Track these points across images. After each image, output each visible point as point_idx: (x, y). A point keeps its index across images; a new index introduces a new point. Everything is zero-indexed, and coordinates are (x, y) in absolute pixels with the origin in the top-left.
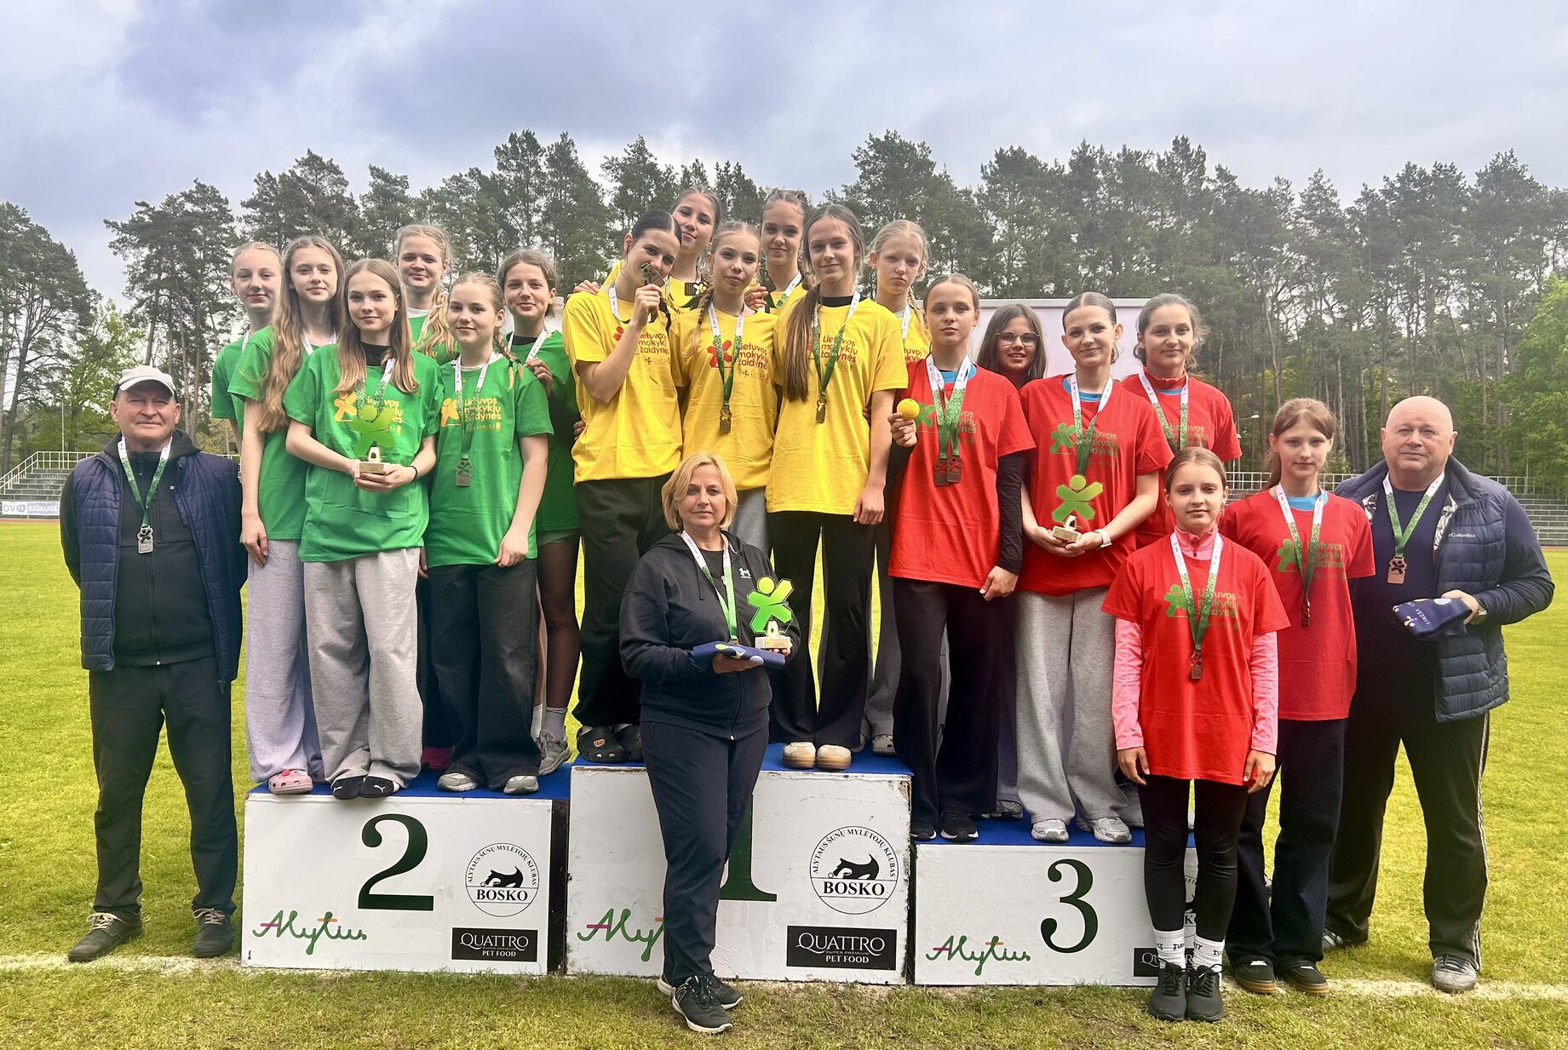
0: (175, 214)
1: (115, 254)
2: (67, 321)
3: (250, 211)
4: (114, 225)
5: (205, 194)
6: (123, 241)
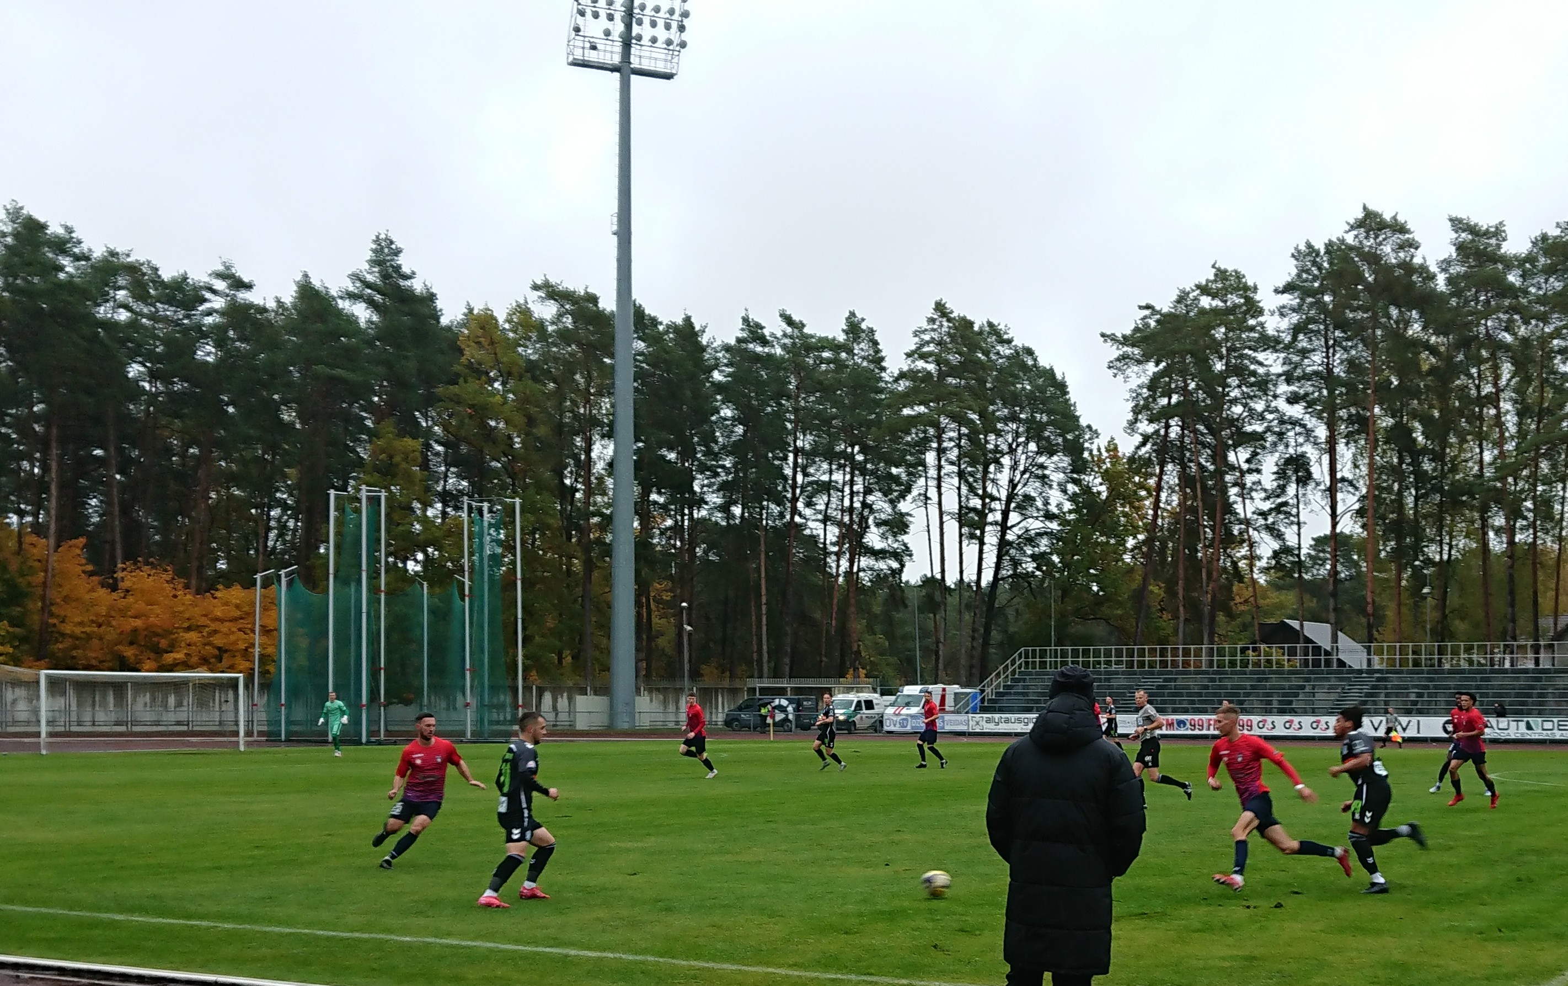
0: (1188, 312)
1: (1115, 376)
2: (1057, 469)
3: (1285, 299)
4: (1115, 338)
5: (1226, 282)
6: (1123, 358)
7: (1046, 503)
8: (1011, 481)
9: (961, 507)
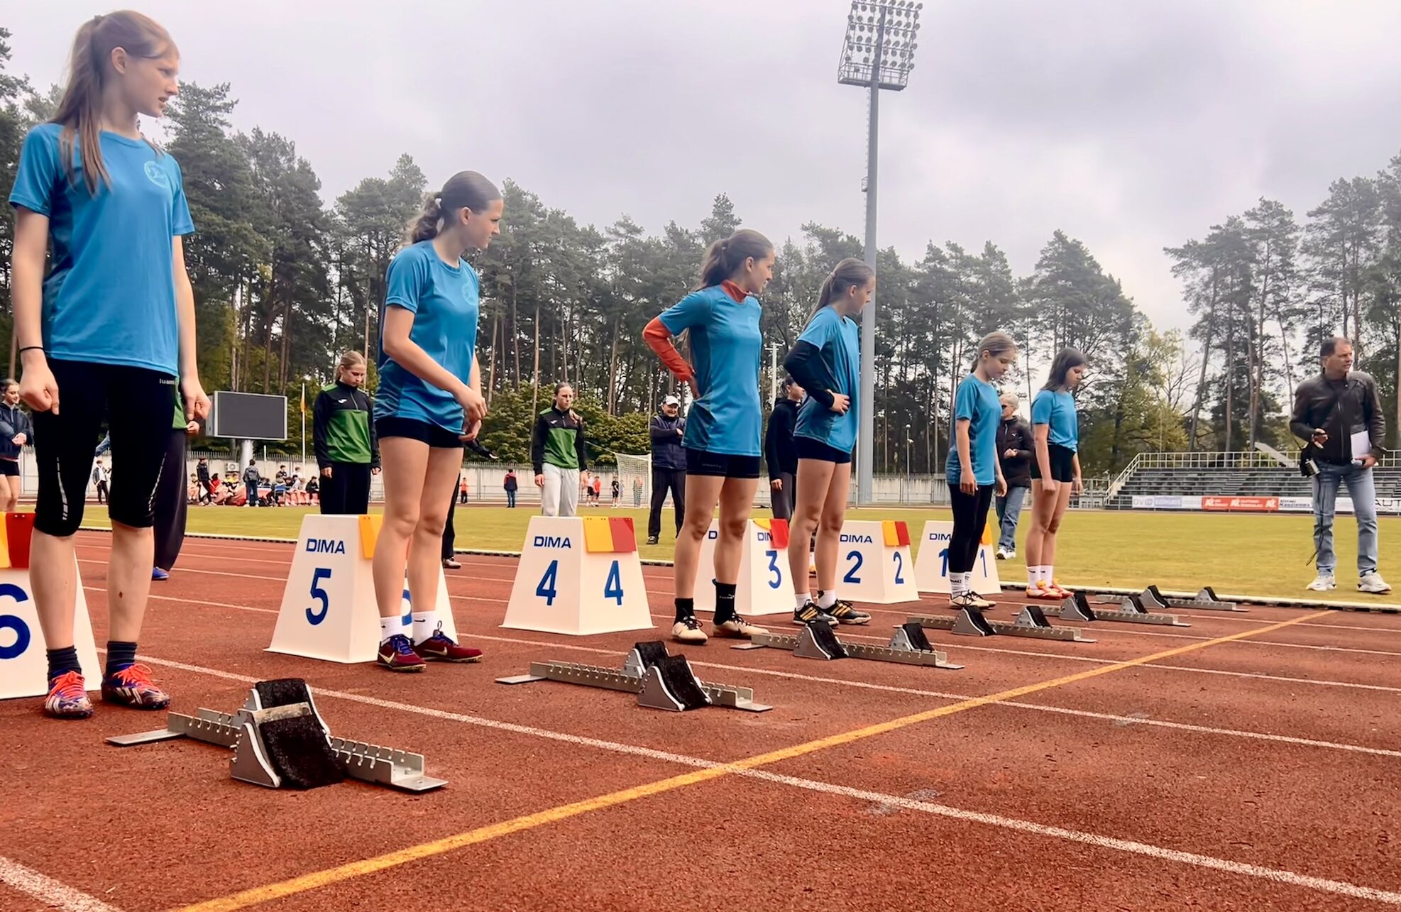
1: (1175, 276)
3: (1313, 220)
4: (1175, 252)
5: (1271, 209)
6: (1183, 265)
7: (1110, 363)
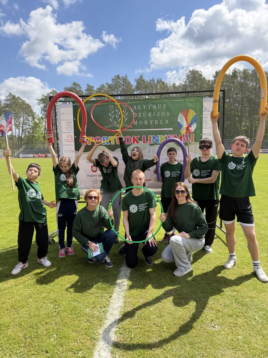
0: (49, 96)
1: (38, 105)
2: (30, 119)
4: (38, 100)
6: (40, 103)
7: (29, 124)
8: (23, 120)
9: (15, 124)
